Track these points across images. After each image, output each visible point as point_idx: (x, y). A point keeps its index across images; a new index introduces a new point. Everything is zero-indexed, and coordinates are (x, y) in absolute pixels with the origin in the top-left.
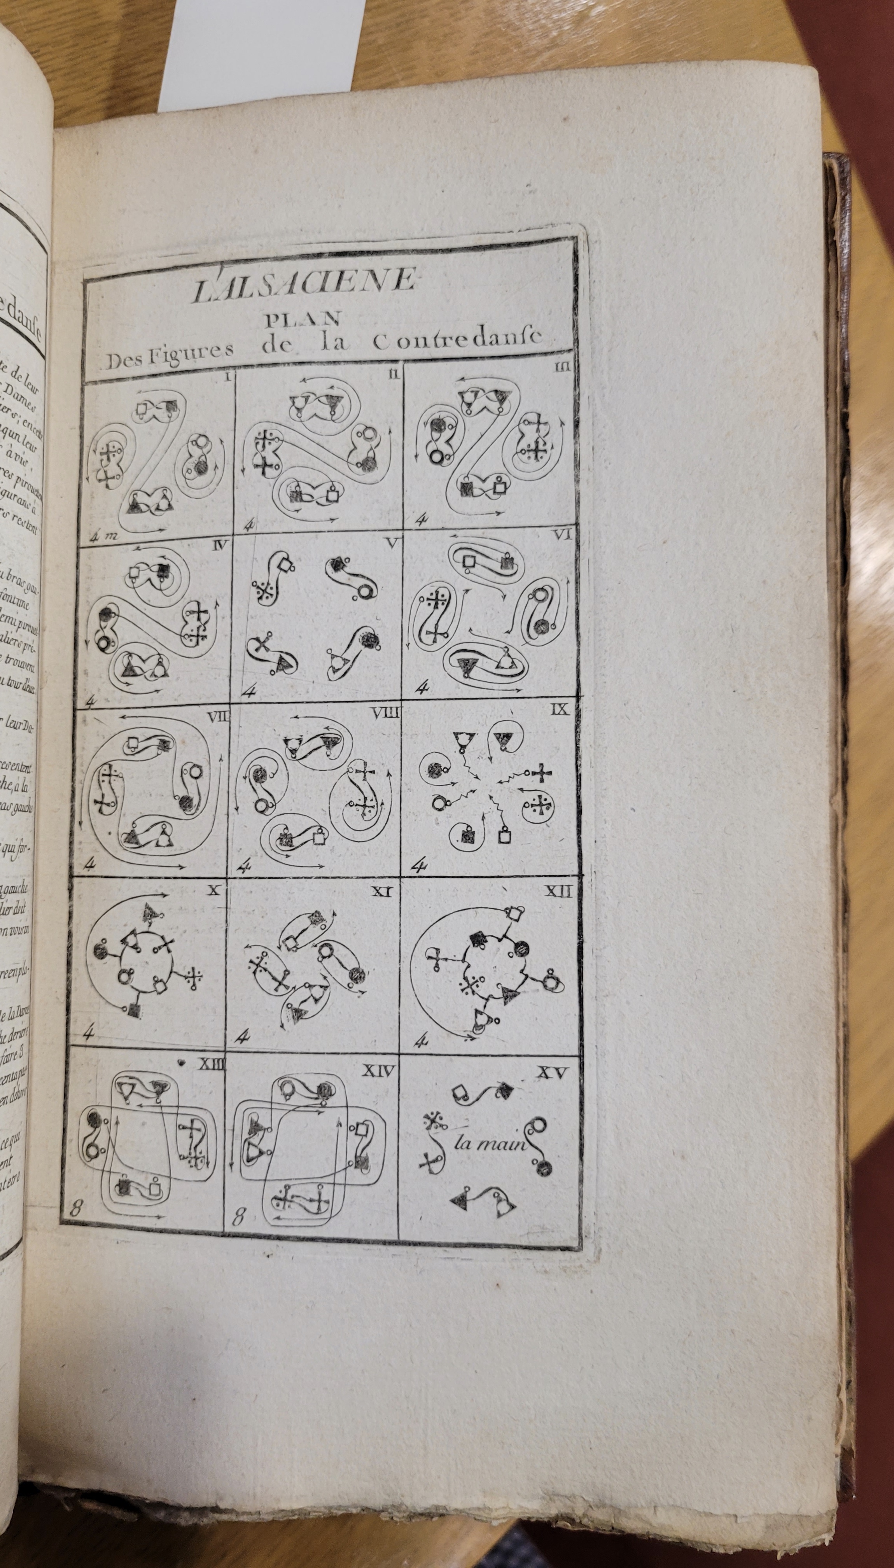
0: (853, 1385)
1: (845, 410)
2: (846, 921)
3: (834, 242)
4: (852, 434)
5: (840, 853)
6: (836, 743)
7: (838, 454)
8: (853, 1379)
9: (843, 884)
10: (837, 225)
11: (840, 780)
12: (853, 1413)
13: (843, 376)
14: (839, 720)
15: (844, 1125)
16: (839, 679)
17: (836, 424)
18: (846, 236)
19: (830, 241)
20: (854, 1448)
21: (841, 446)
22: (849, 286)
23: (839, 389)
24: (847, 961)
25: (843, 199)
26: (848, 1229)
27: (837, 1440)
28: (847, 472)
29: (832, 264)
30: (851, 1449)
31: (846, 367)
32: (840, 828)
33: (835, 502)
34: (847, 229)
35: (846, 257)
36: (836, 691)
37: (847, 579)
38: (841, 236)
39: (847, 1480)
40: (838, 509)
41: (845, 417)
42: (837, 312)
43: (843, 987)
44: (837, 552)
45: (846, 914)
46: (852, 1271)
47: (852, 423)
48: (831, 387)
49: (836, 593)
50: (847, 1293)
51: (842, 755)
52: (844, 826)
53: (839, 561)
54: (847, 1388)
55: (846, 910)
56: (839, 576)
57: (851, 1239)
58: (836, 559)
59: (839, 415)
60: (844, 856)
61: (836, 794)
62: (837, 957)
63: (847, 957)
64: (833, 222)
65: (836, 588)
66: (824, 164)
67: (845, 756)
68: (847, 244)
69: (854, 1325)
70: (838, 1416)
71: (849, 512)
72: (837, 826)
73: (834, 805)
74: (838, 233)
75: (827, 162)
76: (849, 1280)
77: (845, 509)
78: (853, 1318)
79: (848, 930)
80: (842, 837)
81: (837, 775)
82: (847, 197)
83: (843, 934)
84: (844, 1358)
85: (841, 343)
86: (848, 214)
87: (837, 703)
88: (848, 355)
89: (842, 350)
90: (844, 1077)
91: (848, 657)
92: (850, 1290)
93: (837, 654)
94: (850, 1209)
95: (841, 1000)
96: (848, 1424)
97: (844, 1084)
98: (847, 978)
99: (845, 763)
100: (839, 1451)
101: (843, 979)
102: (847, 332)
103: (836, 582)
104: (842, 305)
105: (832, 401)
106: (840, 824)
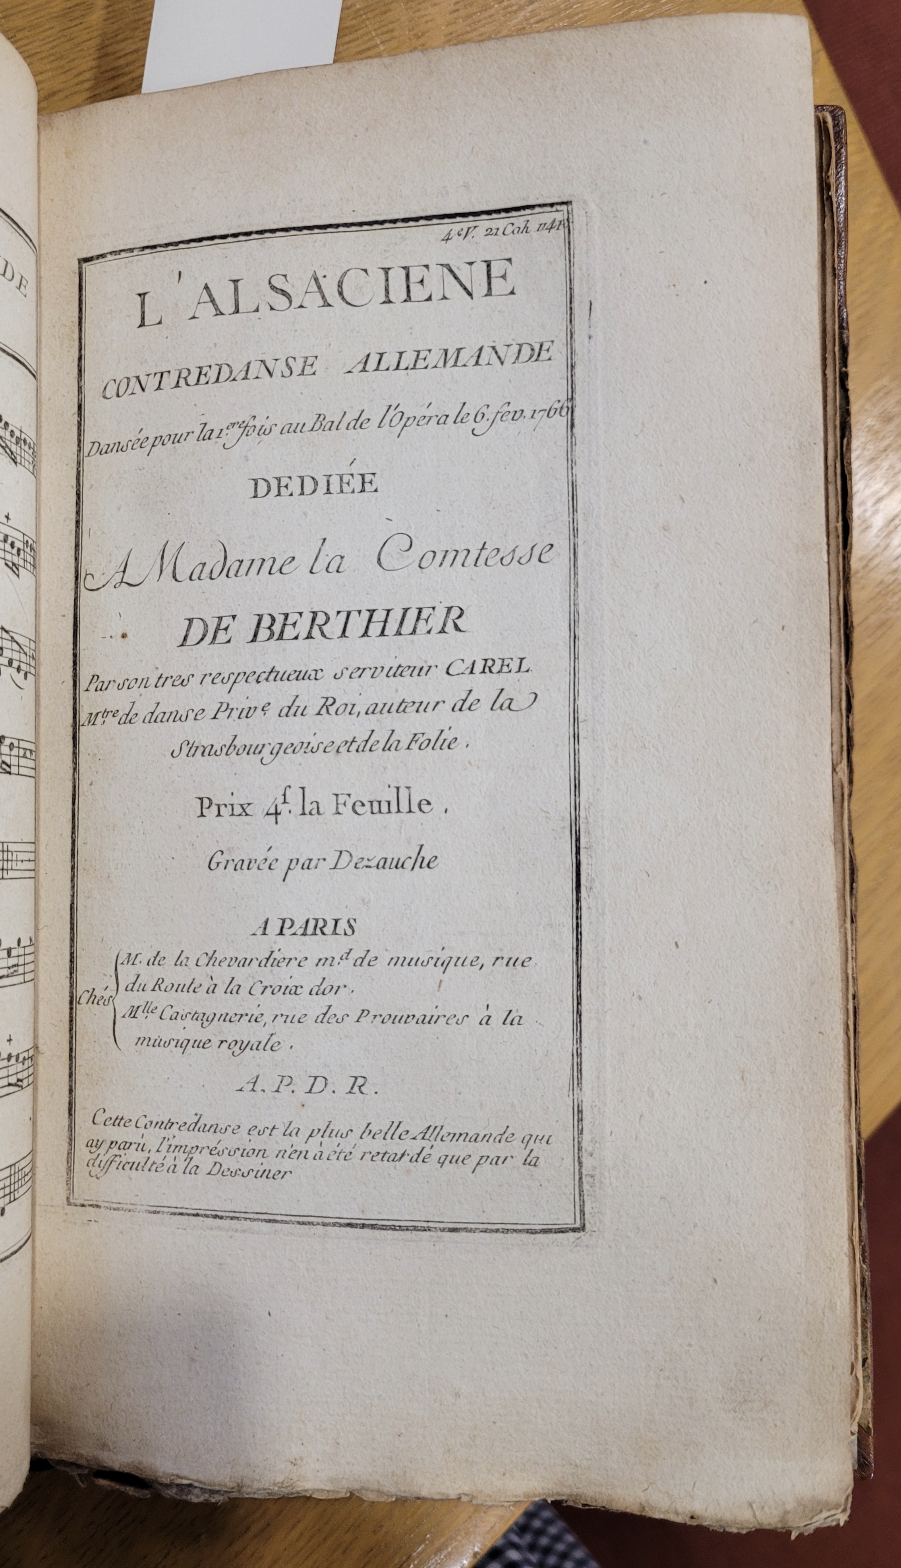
0: (869, 1361)
1: (844, 369)
2: (854, 891)
3: (831, 197)
5: (846, 822)
6: (841, 710)
8: (869, 1357)
10: (832, 180)
11: (845, 748)
12: (870, 1391)
13: (841, 334)
14: (844, 687)
15: (854, 1098)
16: (843, 645)
17: (835, 384)
18: (842, 191)
19: (825, 197)
20: (871, 1425)
21: (840, 405)
22: (847, 242)
23: (837, 348)
24: (855, 931)
25: (838, 153)
27: (852, 1417)
28: (847, 433)
29: (828, 220)
30: (868, 1428)
31: (844, 324)
34: (843, 183)
35: (842, 212)
36: (840, 657)
37: (849, 542)
38: (837, 191)
39: (864, 1458)
41: (844, 377)
42: (834, 269)
43: (853, 958)
44: (838, 514)
48: (829, 346)
49: (838, 556)
51: (847, 723)
52: (850, 795)
53: (840, 524)
54: (863, 1365)
55: (852, 881)
56: (841, 539)
58: (838, 522)
60: (850, 825)
61: (841, 762)
62: (845, 928)
63: (856, 928)
64: (828, 177)
65: (838, 552)
66: (817, 118)
67: (850, 723)
68: (844, 199)
69: (869, 1301)
70: (854, 1394)
71: (850, 474)
73: (839, 774)
74: (833, 188)
75: (820, 115)
76: (863, 1255)
77: (846, 472)
78: (869, 1293)
79: (856, 901)
80: (849, 806)
81: (842, 742)
82: (843, 150)
83: (851, 903)
85: (839, 301)
86: (844, 168)
87: (841, 669)
88: (847, 312)
89: (840, 307)
91: (852, 622)
92: (864, 1266)
93: (840, 619)
94: (863, 1185)
95: (850, 971)
96: (865, 1401)
97: (855, 1059)
100: (855, 1428)
101: (852, 950)
102: (845, 288)
103: (838, 546)
104: (840, 262)
105: (829, 361)
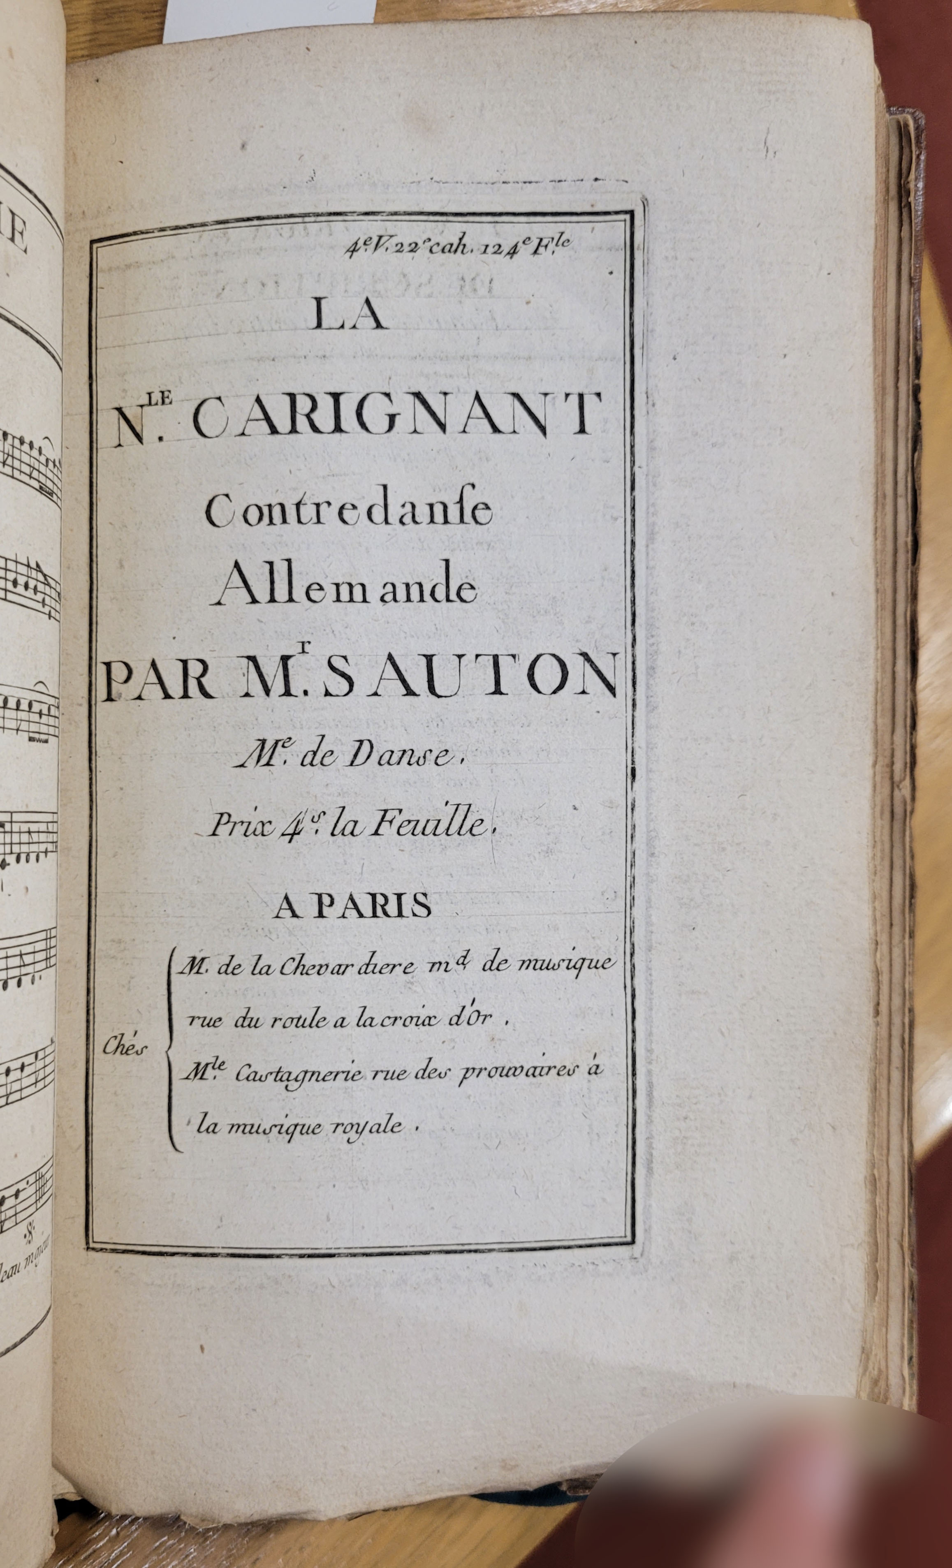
4: (923, 407)
7: (910, 427)
9: (910, 869)
26: (911, 1211)
32: (908, 813)
33: (906, 478)
40: (910, 485)
45: (913, 901)
46: (915, 1249)
47: (923, 396)
50: (910, 1272)
57: (914, 1221)
59: (911, 386)
72: (905, 811)
84: (906, 1335)
90: (909, 1062)
98: (913, 965)
99: (913, 748)
106: (909, 808)
